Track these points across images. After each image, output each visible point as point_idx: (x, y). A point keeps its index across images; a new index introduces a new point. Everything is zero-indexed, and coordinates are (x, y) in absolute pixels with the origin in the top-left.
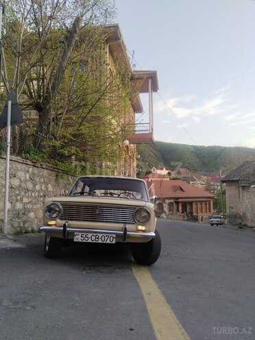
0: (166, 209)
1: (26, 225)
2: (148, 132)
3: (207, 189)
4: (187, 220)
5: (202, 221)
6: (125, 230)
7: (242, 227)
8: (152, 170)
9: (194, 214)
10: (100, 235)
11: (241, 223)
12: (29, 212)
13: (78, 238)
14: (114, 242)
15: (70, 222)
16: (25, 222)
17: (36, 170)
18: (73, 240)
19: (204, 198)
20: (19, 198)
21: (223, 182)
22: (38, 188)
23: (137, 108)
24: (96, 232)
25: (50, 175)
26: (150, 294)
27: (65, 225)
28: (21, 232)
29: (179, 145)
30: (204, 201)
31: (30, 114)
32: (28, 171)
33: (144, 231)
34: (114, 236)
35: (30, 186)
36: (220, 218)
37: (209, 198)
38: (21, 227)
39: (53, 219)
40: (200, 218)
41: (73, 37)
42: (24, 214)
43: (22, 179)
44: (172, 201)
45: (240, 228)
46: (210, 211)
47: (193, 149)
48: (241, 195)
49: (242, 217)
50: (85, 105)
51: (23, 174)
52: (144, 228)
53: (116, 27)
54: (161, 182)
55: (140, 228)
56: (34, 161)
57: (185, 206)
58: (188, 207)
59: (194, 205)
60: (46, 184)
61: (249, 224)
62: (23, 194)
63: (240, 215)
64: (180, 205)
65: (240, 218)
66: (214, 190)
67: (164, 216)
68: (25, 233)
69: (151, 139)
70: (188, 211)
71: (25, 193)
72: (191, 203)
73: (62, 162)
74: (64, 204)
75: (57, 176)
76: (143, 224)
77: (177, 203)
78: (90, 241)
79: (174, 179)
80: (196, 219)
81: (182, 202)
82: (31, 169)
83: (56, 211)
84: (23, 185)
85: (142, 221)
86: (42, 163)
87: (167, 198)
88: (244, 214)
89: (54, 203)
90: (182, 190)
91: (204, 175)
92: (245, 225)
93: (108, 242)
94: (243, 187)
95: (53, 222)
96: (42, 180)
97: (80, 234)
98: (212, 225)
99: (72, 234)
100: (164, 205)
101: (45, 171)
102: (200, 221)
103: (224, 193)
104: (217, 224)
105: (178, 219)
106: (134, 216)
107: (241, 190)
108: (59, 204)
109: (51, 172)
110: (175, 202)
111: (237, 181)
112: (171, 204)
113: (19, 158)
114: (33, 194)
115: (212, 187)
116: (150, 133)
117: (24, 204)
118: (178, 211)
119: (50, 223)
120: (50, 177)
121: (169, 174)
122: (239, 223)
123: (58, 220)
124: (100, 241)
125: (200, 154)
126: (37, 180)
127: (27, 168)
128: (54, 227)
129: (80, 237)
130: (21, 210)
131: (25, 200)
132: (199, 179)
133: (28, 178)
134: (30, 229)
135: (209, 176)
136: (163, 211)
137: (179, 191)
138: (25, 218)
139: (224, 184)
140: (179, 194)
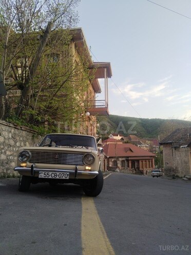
0: (119, 165)
1: (9, 172)
2: (104, 107)
3: (151, 151)
4: (135, 173)
5: (146, 174)
6: (76, 169)
7: (175, 177)
8: (110, 136)
9: (141, 169)
10: (58, 173)
11: (174, 175)
12: (11, 162)
13: (42, 176)
14: (68, 178)
15: (37, 164)
16: (7, 169)
17: (17, 132)
18: (38, 177)
19: (148, 156)
20: (3, 151)
21: (161, 144)
22: (18, 144)
23: (97, 89)
24: (55, 171)
25: (28, 135)
26: (87, 209)
27: (32, 166)
28: (4, 177)
29: (130, 118)
30: (148, 159)
31: (16, 93)
32: (11, 132)
33: (90, 170)
34: (68, 174)
35: (12, 142)
36: (159, 171)
37: (151, 157)
38: (4, 173)
39: (25, 162)
40: (145, 172)
41: (46, 36)
42: (7, 163)
43: (6, 137)
44: (124, 159)
45: (174, 178)
46: (152, 167)
47: (140, 121)
48: (174, 154)
49: (175, 170)
50: (56, 85)
51: (7, 134)
52: (90, 168)
53: (80, 30)
54: (116, 145)
55: (87, 168)
56: (15, 124)
57: (134, 163)
58: (136, 164)
59: (140, 162)
60: (25, 142)
61: (180, 175)
62: (6, 148)
63: (173, 168)
64: (130, 162)
65: (173, 171)
66: (156, 151)
67: (118, 171)
68: (7, 177)
69: (107, 112)
70: (136, 166)
71: (8, 147)
72: (138, 161)
73: (37, 126)
74: (32, 151)
75: (33, 136)
76: (89, 165)
77: (128, 161)
78: (50, 177)
79: (126, 143)
80: (142, 173)
81: (131, 160)
82: (13, 130)
83: (27, 157)
84: (7, 141)
85: (89, 163)
86: (22, 126)
87: (120, 157)
88: (176, 168)
89: (25, 151)
90: (131, 151)
91: (149, 140)
92: (177, 176)
93: (64, 178)
94: (176, 148)
95: (24, 165)
96: (21, 139)
97: (43, 172)
98: (154, 176)
99: (38, 172)
100: (118, 162)
101: (24, 132)
102: (145, 174)
103: (162, 152)
104: (157, 176)
105: (128, 173)
106: (83, 160)
107: (174, 150)
108: (29, 151)
109: (28, 133)
110: (127, 160)
111: (171, 143)
112: (123, 161)
113: (4, 122)
114: (14, 149)
115: (154, 149)
116: (105, 108)
117: (7, 156)
118: (128, 166)
119: (22, 165)
120: (28, 137)
121: (122, 139)
122: (172, 174)
123: (28, 163)
124: (58, 177)
125: (145, 125)
126: (18, 138)
127: (10, 130)
128: (25, 168)
129: (43, 175)
130: (4, 160)
131: (8, 153)
132: (145, 143)
133: (10, 137)
134: (11, 175)
135: (152, 140)
136: (117, 167)
137: (129, 152)
138: (7, 166)
139: (162, 146)
140: (129, 154)
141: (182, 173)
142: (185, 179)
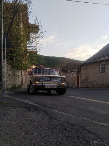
10: (53, 86)
14: (57, 88)
27: (42, 83)
34: (57, 86)
55: (63, 83)
78: (50, 88)
93: (55, 88)
97: (47, 86)
106: (61, 80)
108: (39, 77)
111: (66, 71)
119: (36, 83)
123: (39, 82)
124: (53, 88)
125: (47, 60)
128: (38, 84)
141: (71, 85)
142: (74, 87)
